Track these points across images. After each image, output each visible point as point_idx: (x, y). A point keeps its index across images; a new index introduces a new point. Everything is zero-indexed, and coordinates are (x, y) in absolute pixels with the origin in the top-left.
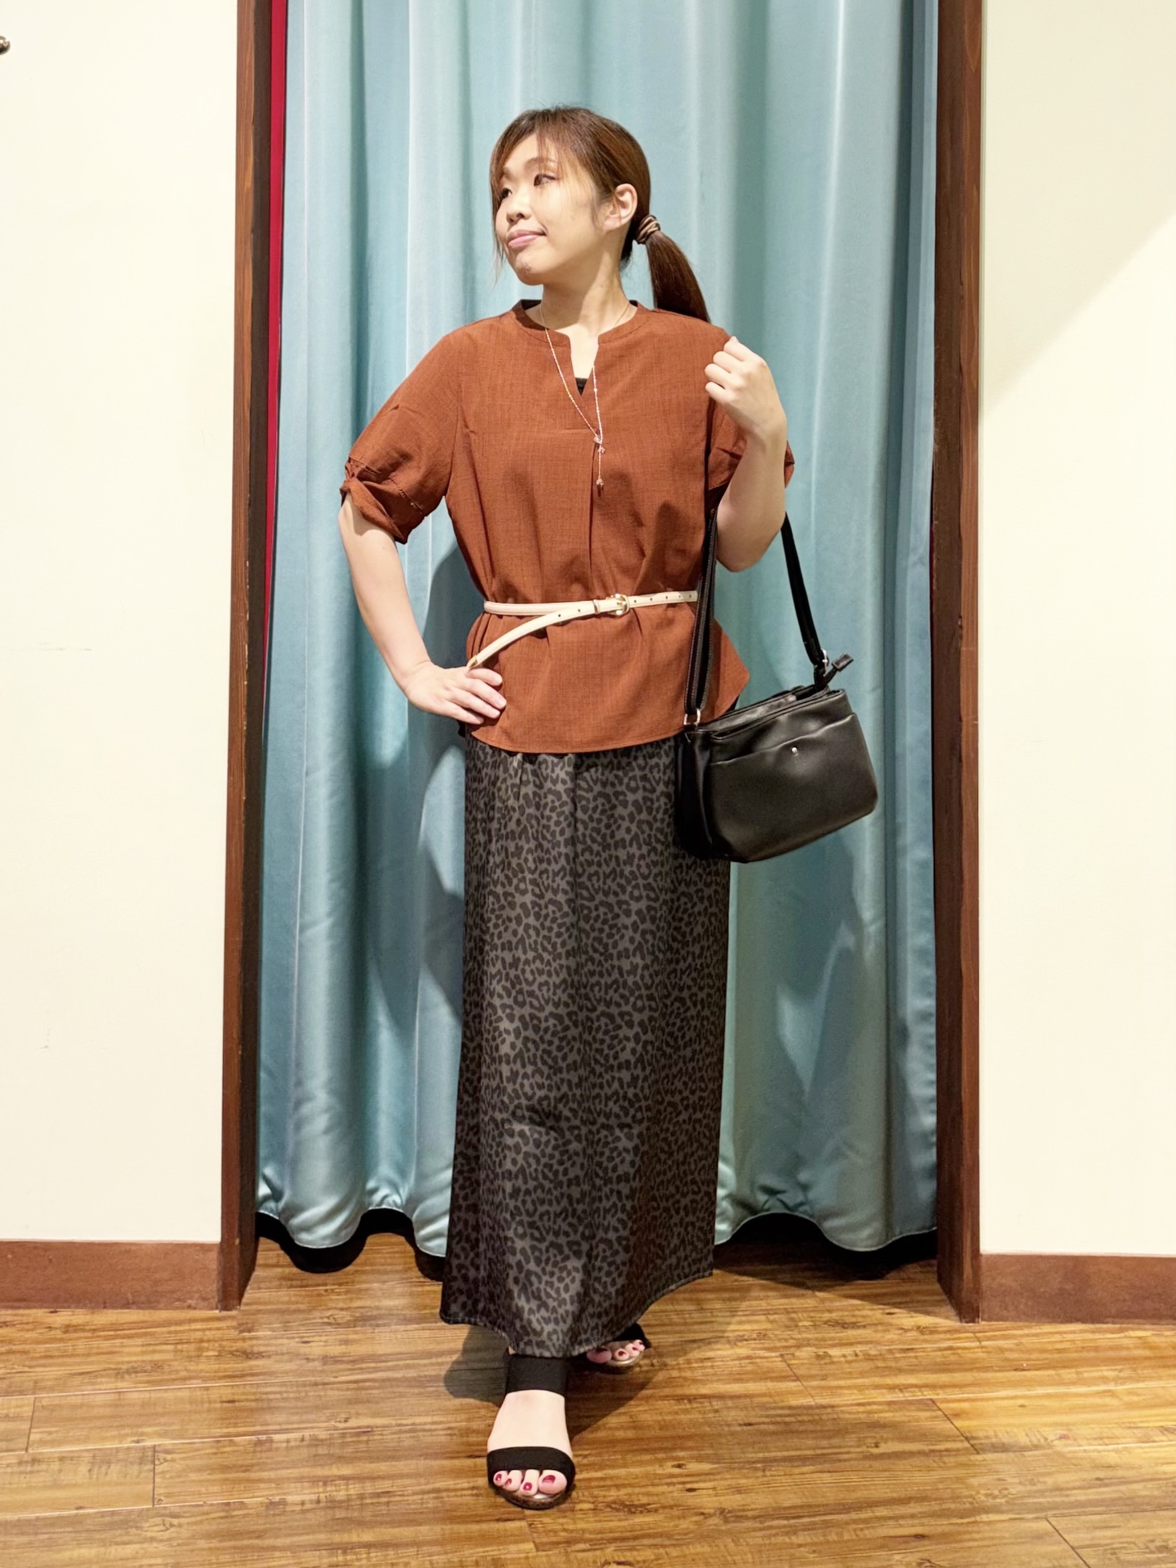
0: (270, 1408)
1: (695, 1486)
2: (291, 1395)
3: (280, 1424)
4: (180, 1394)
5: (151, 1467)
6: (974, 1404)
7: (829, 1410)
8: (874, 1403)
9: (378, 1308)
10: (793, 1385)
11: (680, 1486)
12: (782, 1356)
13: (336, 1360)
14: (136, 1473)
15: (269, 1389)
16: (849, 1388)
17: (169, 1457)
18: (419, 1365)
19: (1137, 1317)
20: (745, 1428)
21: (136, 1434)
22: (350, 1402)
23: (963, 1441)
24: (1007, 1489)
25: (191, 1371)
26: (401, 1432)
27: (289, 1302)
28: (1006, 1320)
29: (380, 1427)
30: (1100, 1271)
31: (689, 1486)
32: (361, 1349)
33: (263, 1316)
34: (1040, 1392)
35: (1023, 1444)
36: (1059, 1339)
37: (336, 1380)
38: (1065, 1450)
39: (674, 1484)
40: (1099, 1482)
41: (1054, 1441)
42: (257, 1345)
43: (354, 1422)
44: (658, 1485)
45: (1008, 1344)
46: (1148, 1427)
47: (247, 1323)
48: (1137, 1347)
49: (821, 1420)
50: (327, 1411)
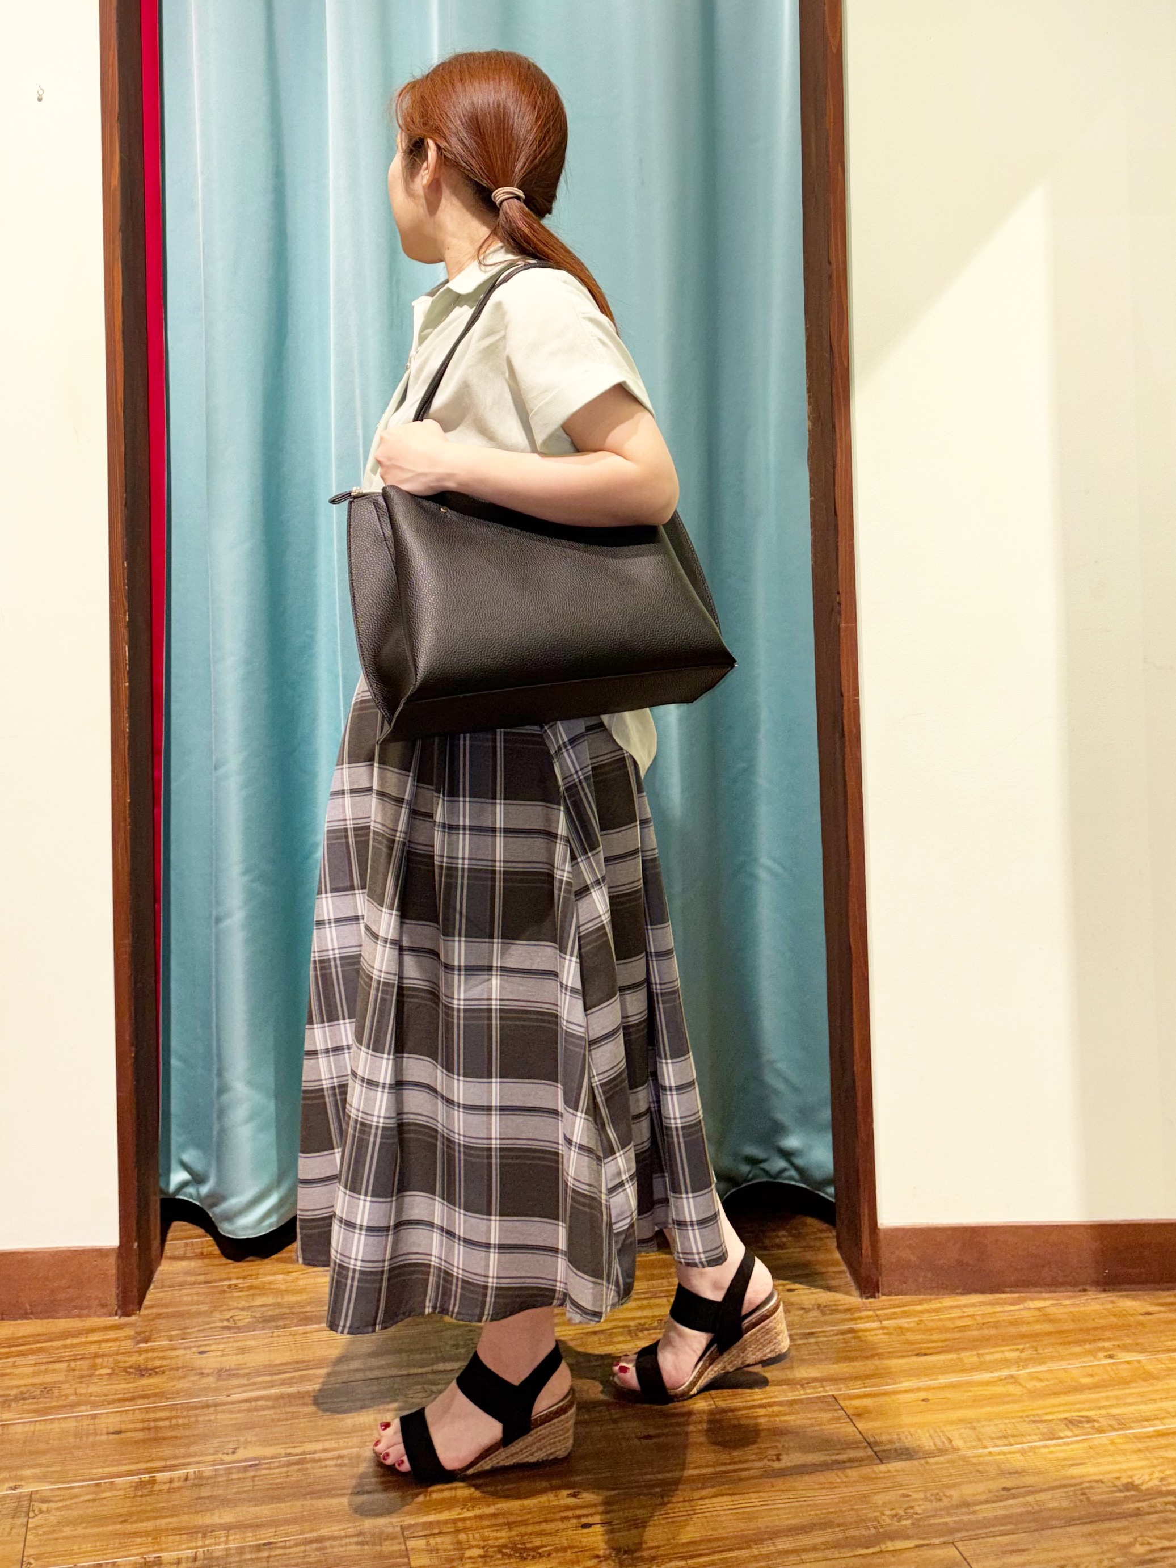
0: (157, 1439)
1: (590, 1519)
2: (180, 1421)
3: (166, 1460)
4: (64, 1425)
6: (876, 1399)
7: (730, 1414)
9: (279, 1305)
11: (575, 1521)
13: (230, 1374)
14: (8, 1528)
15: (160, 1414)
17: (44, 1507)
19: (1035, 1285)
20: (645, 1442)
21: (10, 1479)
22: (242, 1427)
23: (865, 1447)
24: (912, 1507)
25: (81, 1395)
26: (289, 1464)
27: (192, 1303)
28: (905, 1294)
29: (268, 1458)
30: (997, 1241)
31: (584, 1520)
32: (257, 1359)
33: (163, 1321)
34: (941, 1381)
35: (927, 1448)
36: (958, 1315)
37: (229, 1399)
38: (969, 1453)
39: (567, 1518)
40: (1005, 1493)
41: (958, 1443)
42: (153, 1359)
43: (241, 1454)
44: (552, 1521)
45: (908, 1323)
46: (1052, 1420)
47: (146, 1331)
48: (1036, 1321)
49: (724, 1428)
50: (216, 1440)
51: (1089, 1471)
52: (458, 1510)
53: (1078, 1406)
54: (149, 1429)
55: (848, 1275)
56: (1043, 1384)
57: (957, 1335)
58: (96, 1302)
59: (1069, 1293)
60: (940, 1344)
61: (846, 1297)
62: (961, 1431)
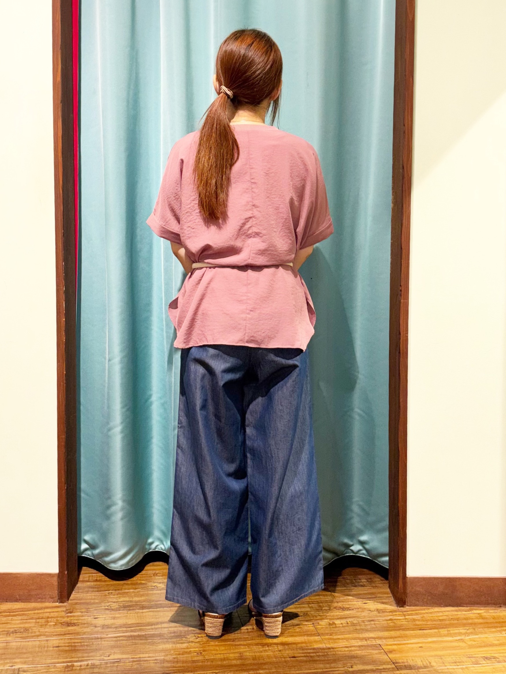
0: (75, 650)
2: (85, 644)
3: (79, 658)
4: (34, 643)
6: (399, 646)
7: (332, 650)
8: (354, 646)
9: (131, 601)
10: (317, 638)
12: (313, 624)
13: (108, 627)
15: (76, 641)
16: (342, 639)
18: (146, 629)
19: (477, 604)
20: (292, 659)
21: (10, 663)
22: (113, 647)
23: (391, 664)
25: (42, 632)
26: (133, 661)
27: (91, 599)
28: (418, 606)
29: (123, 659)
32: (121, 622)
33: (78, 606)
34: (430, 640)
35: (419, 665)
36: (440, 615)
37: (108, 636)
38: (438, 668)
41: (433, 664)
42: (74, 620)
43: (112, 657)
45: (417, 617)
46: (477, 657)
47: (70, 609)
48: (477, 618)
49: (328, 655)
50: (101, 651)
53: (490, 652)
54: (71, 646)
55: (392, 598)
57: (439, 622)
58: (49, 597)
59: (493, 608)
60: (431, 626)
61: (390, 606)
62: (436, 659)
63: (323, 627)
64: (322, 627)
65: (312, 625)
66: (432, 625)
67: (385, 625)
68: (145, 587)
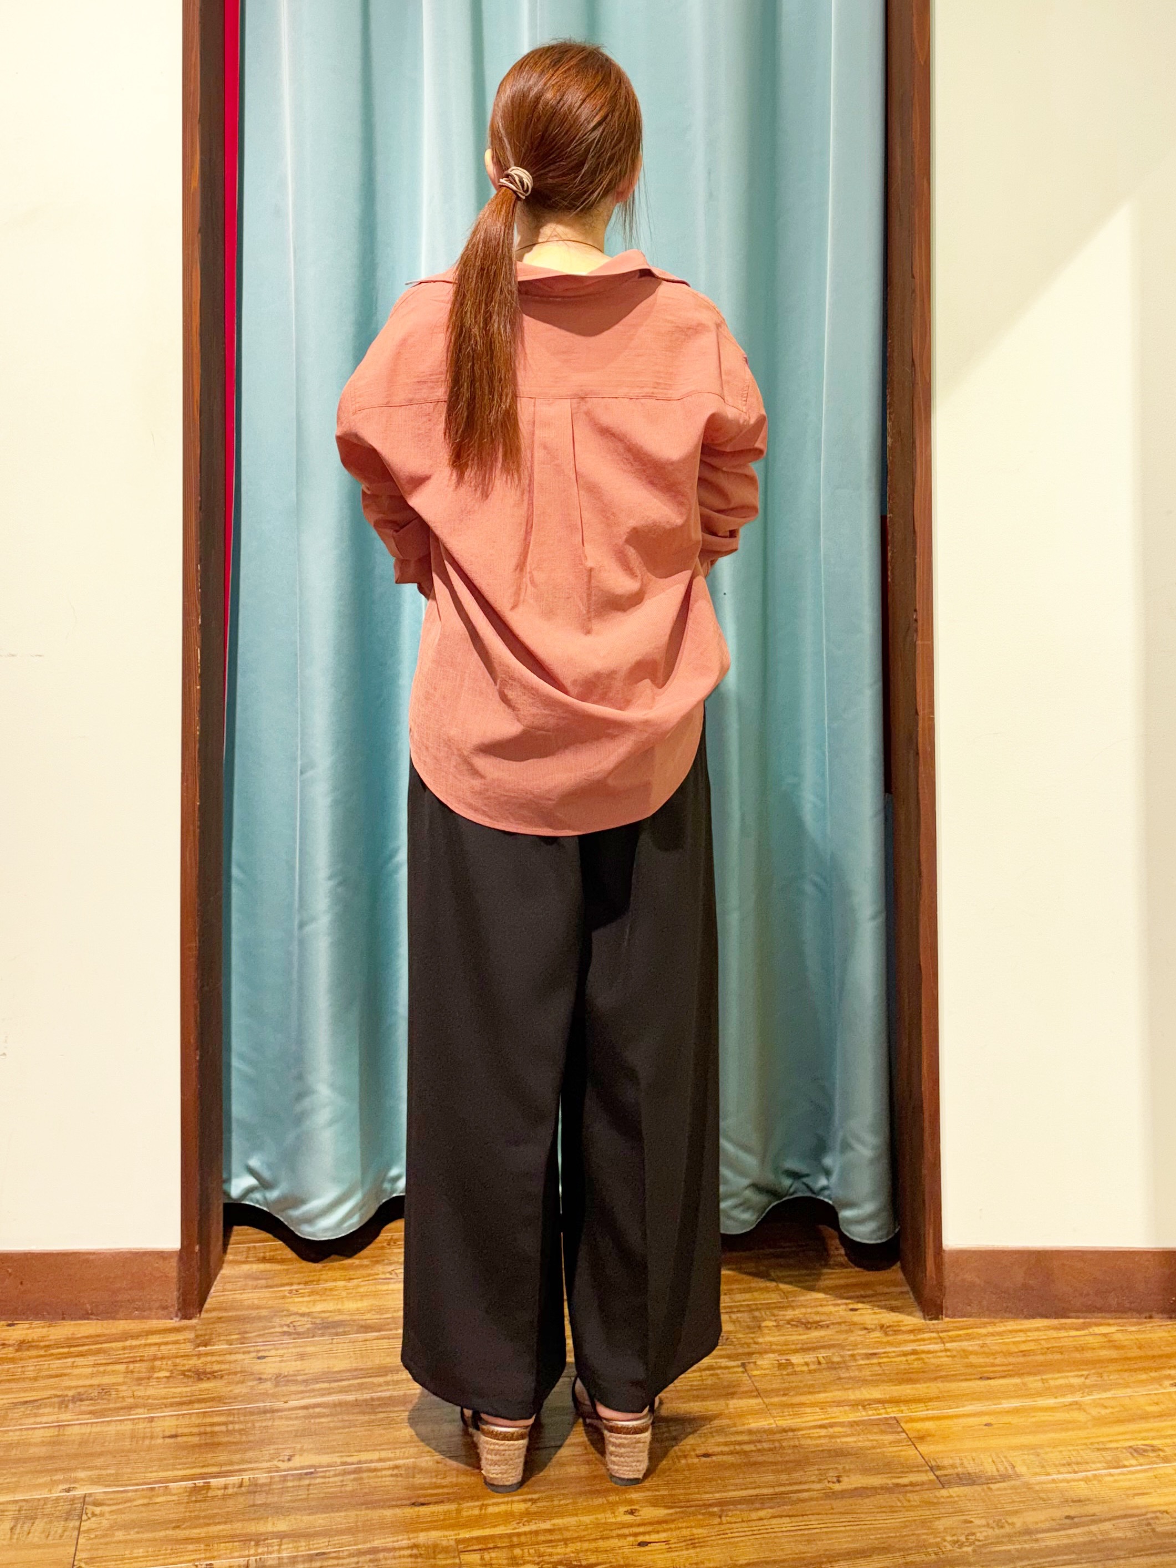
0: (213, 1444)
1: (646, 1538)
2: (237, 1427)
3: (221, 1465)
4: (122, 1427)
5: (77, 1523)
6: (938, 1423)
7: (790, 1434)
8: (836, 1424)
9: (340, 1312)
10: (753, 1402)
11: (631, 1539)
12: (743, 1365)
13: (288, 1380)
14: (60, 1531)
15: (216, 1419)
16: (813, 1405)
17: (97, 1510)
18: (373, 1383)
19: (1100, 1310)
20: (704, 1459)
21: (66, 1481)
22: (300, 1434)
23: (926, 1471)
24: (974, 1534)
25: (139, 1397)
26: (345, 1473)
27: (252, 1308)
28: (970, 1316)
29: (323, 1467)
30: (1063, 1265)
31: (641, 1539)
32: (315, 1366)
33: (220, 1325)
34: (1005, 1406)
35: (990, 1474)
36: (1024, 1339)
37: (286, 1406)
38: (1033, 1480)
39: (625, 1536)
40: (1068, 1521)
41: (1021, 1469)
42: (212, 1363)
43: (297, 1461)
44: (608, 1538)
45: (971, 1345)
46: (1118, 1448)
47: (205, 1335)
48: (1102, 1347)
49: (782, 1447)
50: (272, 1447)
51: (1154, 1500)
52: (514, 1524)
53: (1144, 1434)
54: (206, 1433)
55: (912, 1296)
56: (1108, 1411)
57: (1022, 1359)
58: (157, 1304)
59: (1135, 1320)
60: (1004, 1368)
61: (909, 1318)
62: (1026, 1457)
63: (767, 1372)
64: (763, 1372)
65: (741, 1369)
66: (1007, 1365)
67: (903, 1367)
68: (369, 1275)
